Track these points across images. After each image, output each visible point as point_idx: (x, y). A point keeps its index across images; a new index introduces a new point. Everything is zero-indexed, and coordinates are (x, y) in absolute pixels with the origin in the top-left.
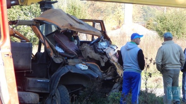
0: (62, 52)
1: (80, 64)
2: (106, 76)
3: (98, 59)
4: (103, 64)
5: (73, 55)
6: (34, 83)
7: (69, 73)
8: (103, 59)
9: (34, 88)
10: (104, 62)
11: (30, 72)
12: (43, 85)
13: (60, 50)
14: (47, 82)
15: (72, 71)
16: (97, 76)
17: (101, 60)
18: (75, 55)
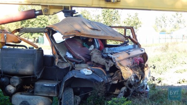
0: (71, 58)
1: (85, 69)
2: (111, 80)
3: (103, 64)
4: (108, 69)
5: (81, 60)
6: (41, 88)
7: (73, 78)
8: (108, 63)
9: (42, 92)
10: (108, 67)
11: (34, 77)
12: (50, 89)
13: (69, 56)
14: (54, 86)
15: (75, 77)
16: (102, 81)
17: (106, 65)
18: (83, 60)
